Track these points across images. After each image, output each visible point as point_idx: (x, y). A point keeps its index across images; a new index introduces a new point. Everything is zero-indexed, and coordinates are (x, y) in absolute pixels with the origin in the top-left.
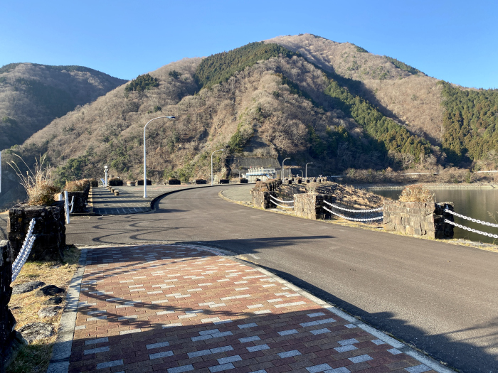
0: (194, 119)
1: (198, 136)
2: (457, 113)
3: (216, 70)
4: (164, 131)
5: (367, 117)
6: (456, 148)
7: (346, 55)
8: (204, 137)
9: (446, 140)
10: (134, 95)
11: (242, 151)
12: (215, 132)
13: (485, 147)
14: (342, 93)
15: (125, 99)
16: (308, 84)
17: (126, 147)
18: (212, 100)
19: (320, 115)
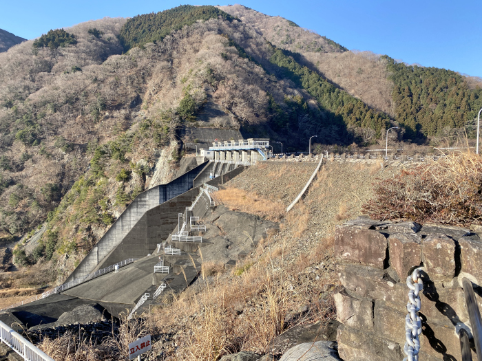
0: (123, 82)
1: (129, 103)
2: (406, 88)
3: (144, 31)
4: (86, 95)
5: (319, 88)
6: (410, 123)
7: (278, 29)
8: (137, 104)
9: (400, 115)
10: (45, 52)
11: (195, 119)
12: (150, 99)
13: (440, 123)
14: (290, 62)
15: (34, 56)
16: (252, 50)
17: (35, 114)
18: (145, 60)
19: (273, 84)
